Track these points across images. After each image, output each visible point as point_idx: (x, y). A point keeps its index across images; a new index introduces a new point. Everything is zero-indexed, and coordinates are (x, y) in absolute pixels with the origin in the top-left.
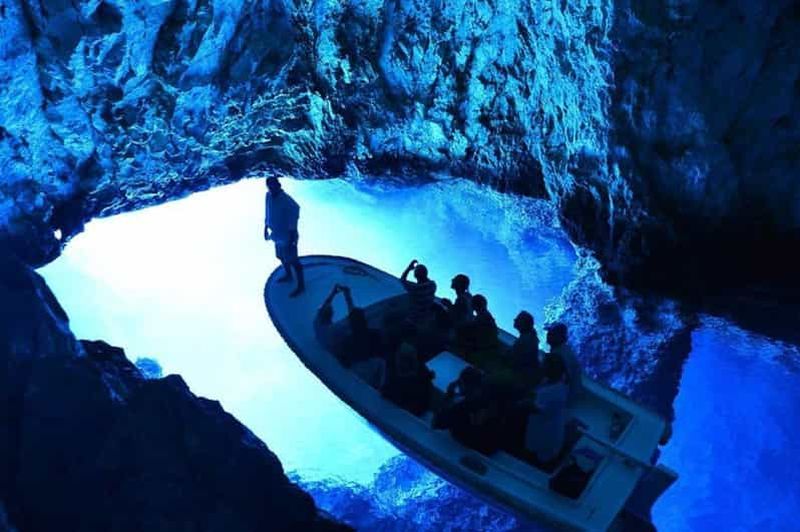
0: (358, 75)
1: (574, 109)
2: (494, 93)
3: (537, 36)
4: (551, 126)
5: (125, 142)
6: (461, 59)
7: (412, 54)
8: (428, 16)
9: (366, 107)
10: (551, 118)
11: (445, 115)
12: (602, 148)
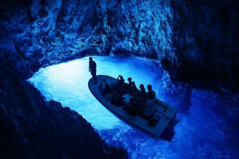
0: (112, 29)
1: (164, 38)
2: (145, 34)
3: (156, 20)
4: (159, 43)
5: (49, 47)
6: (137, 26)
7: (124, 25)
8: (128, 15)
9: (114, 38)
10: (160, 40)
11: (132, 40)
12: (171, 48)
